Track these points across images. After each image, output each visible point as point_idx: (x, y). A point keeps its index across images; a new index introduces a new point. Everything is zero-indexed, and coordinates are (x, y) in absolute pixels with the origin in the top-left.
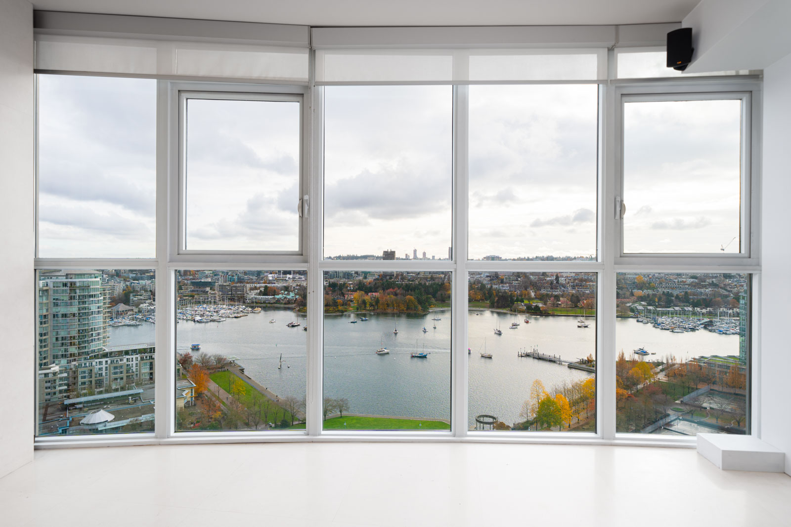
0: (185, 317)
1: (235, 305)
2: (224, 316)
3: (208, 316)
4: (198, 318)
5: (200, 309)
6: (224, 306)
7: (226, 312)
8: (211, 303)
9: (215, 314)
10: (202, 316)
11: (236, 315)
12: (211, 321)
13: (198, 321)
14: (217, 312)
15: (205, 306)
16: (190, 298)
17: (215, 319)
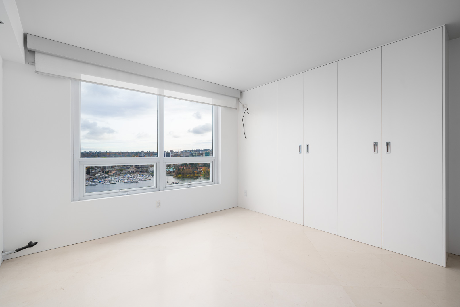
0: (119, 181)
1: (144, 174)
2: (138, 180)
3: (131, 180)
4: (126, 181)
5: (126, 176)
6: (138, 175)
7: (140, 178)
8: (131, 173)
9: (134, 179)
10: (128, 180)
11: (145, 179)
12: (133, 182)
13: (126, 182)
14: (135, 178)
15: (128, 175)
16: (120, 171)
17: (135, 181)
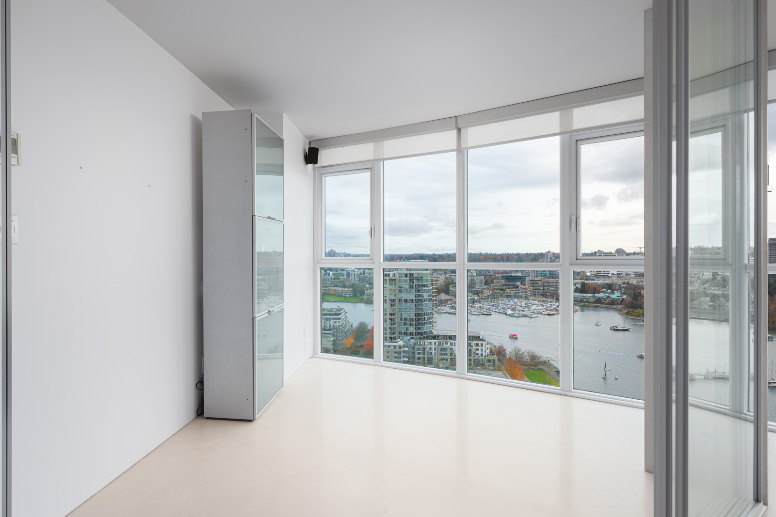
0: (497, 310)
1: (548, 302)
2: (536, 312)
3: (519, 310)
4: (509, 312)
5: (512, 303)
6: (536, 302)
7: (537, 308)
8: (521, 297)
9: (526, 309)
10: (514, 310)
11: (549, 312)
12: (522, 316)
13: (509, 315)
14: (528, 307)
15: (516, 300)
16: (501, 292)
17: (527, 314)
